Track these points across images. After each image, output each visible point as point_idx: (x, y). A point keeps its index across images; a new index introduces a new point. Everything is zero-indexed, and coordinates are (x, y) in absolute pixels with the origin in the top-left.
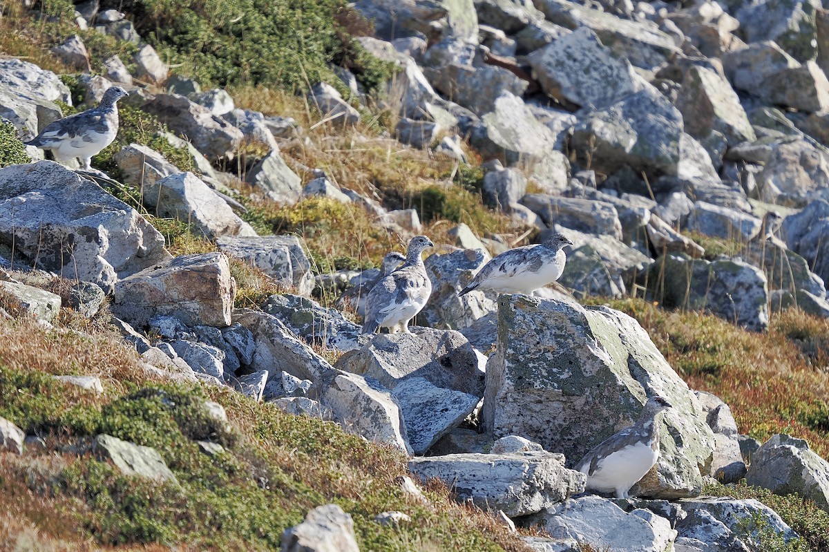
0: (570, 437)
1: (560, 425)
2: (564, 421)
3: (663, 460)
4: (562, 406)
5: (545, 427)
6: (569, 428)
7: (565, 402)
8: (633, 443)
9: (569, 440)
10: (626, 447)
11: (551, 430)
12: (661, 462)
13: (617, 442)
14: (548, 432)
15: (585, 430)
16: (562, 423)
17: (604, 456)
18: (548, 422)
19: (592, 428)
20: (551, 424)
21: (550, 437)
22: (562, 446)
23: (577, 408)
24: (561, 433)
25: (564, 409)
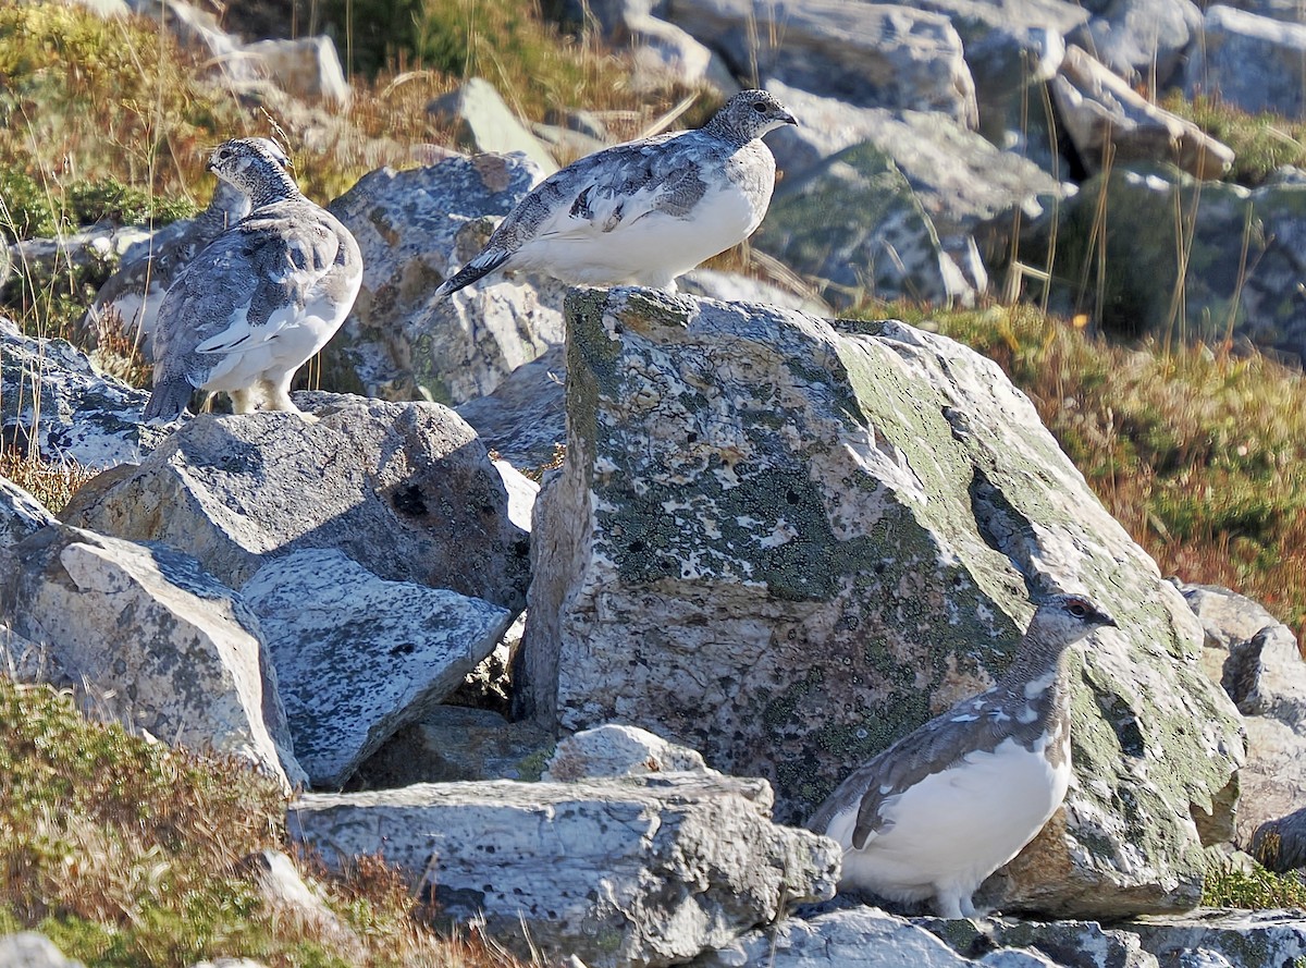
0: (792, 729)
1: (763, 692)
2: (776, 678)
3: (1081, 797)
4: (767, 632)
5: (716, 697)
6: (789, 701)
7: (777, 621)
8: (990, 746)
9: (791, 737)
10: (970, 757)
11: (736, 708)
12: (1077, 804)
13: (941, 744)
14: (724, 713)
15: (839, 707)
16: (768, 684)
17: (902, 785)
18: (725, 682)
19: (860, 700)
20: (734, 690)
21: (730, 730)
22: (770, 756)
23: (818, 637)
24: (764, 717)
25: (774, 642)
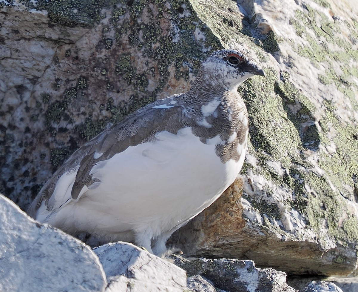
0: (63, 124)
1: (46, 97)
2: (56, 86)
4: (51, 52)
5: (13, 100)
6: (63, 104)
7: (57, 42)
9: (63, 130)
10: (159, 135)
11: (28, 109)
14: (19, 113)
15: (96, 107)
16: (50, 91)
18: (20, 89)
19: (110, 102)
20: (27, 96)
21: (22, 126)
22: (47, 145)
23: (85, 55)
24: (46, 116)
25: (56, 60)
